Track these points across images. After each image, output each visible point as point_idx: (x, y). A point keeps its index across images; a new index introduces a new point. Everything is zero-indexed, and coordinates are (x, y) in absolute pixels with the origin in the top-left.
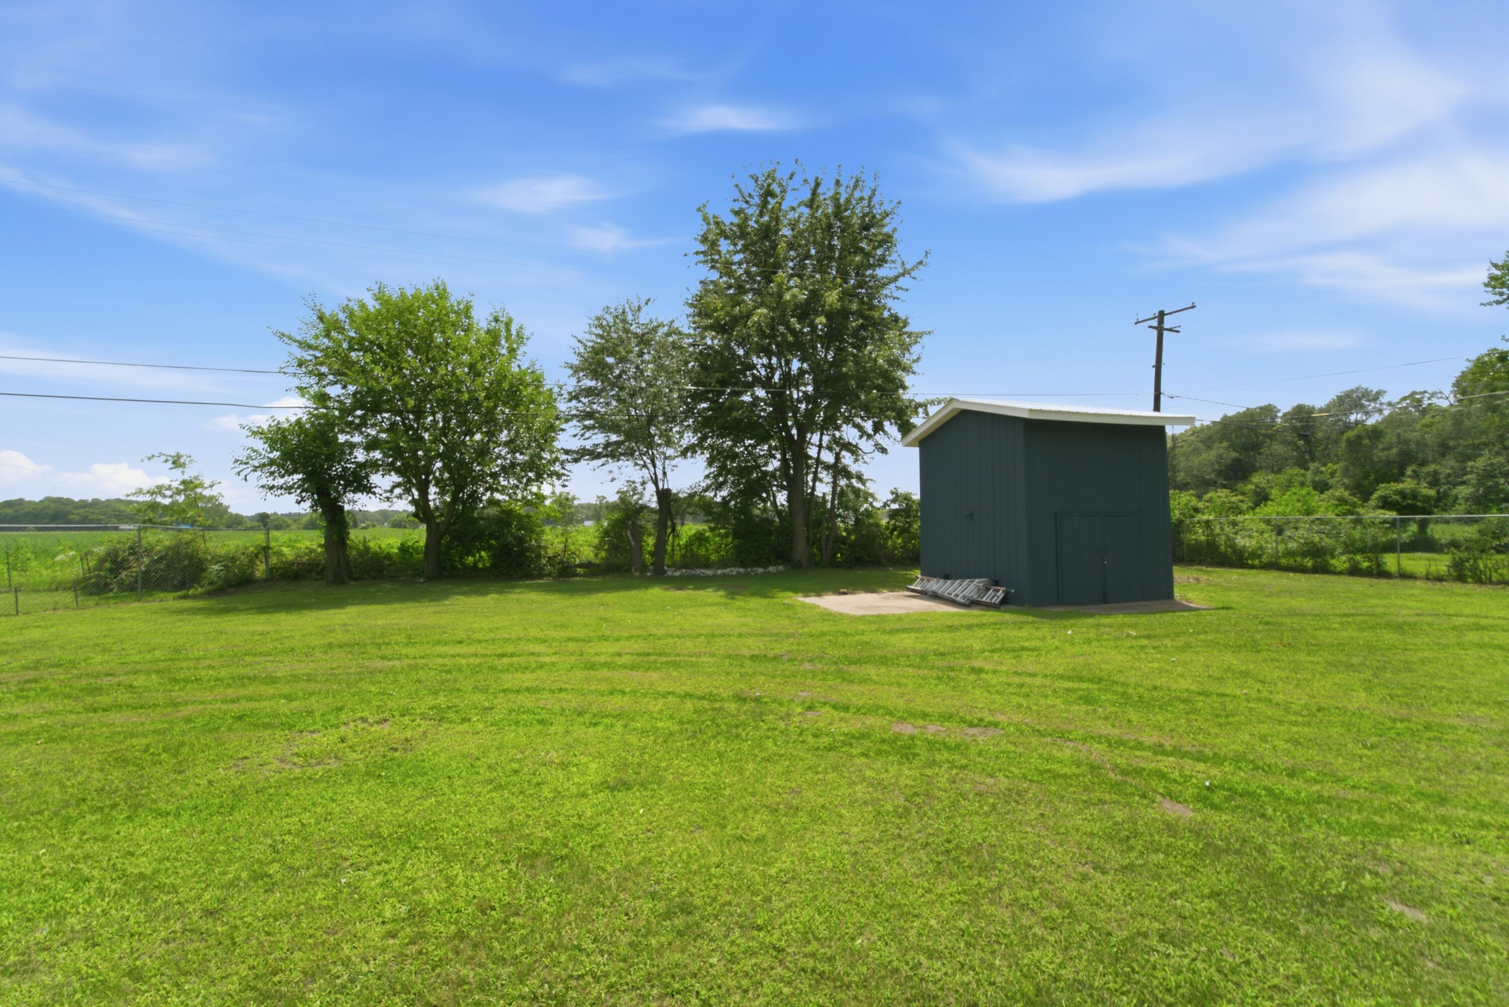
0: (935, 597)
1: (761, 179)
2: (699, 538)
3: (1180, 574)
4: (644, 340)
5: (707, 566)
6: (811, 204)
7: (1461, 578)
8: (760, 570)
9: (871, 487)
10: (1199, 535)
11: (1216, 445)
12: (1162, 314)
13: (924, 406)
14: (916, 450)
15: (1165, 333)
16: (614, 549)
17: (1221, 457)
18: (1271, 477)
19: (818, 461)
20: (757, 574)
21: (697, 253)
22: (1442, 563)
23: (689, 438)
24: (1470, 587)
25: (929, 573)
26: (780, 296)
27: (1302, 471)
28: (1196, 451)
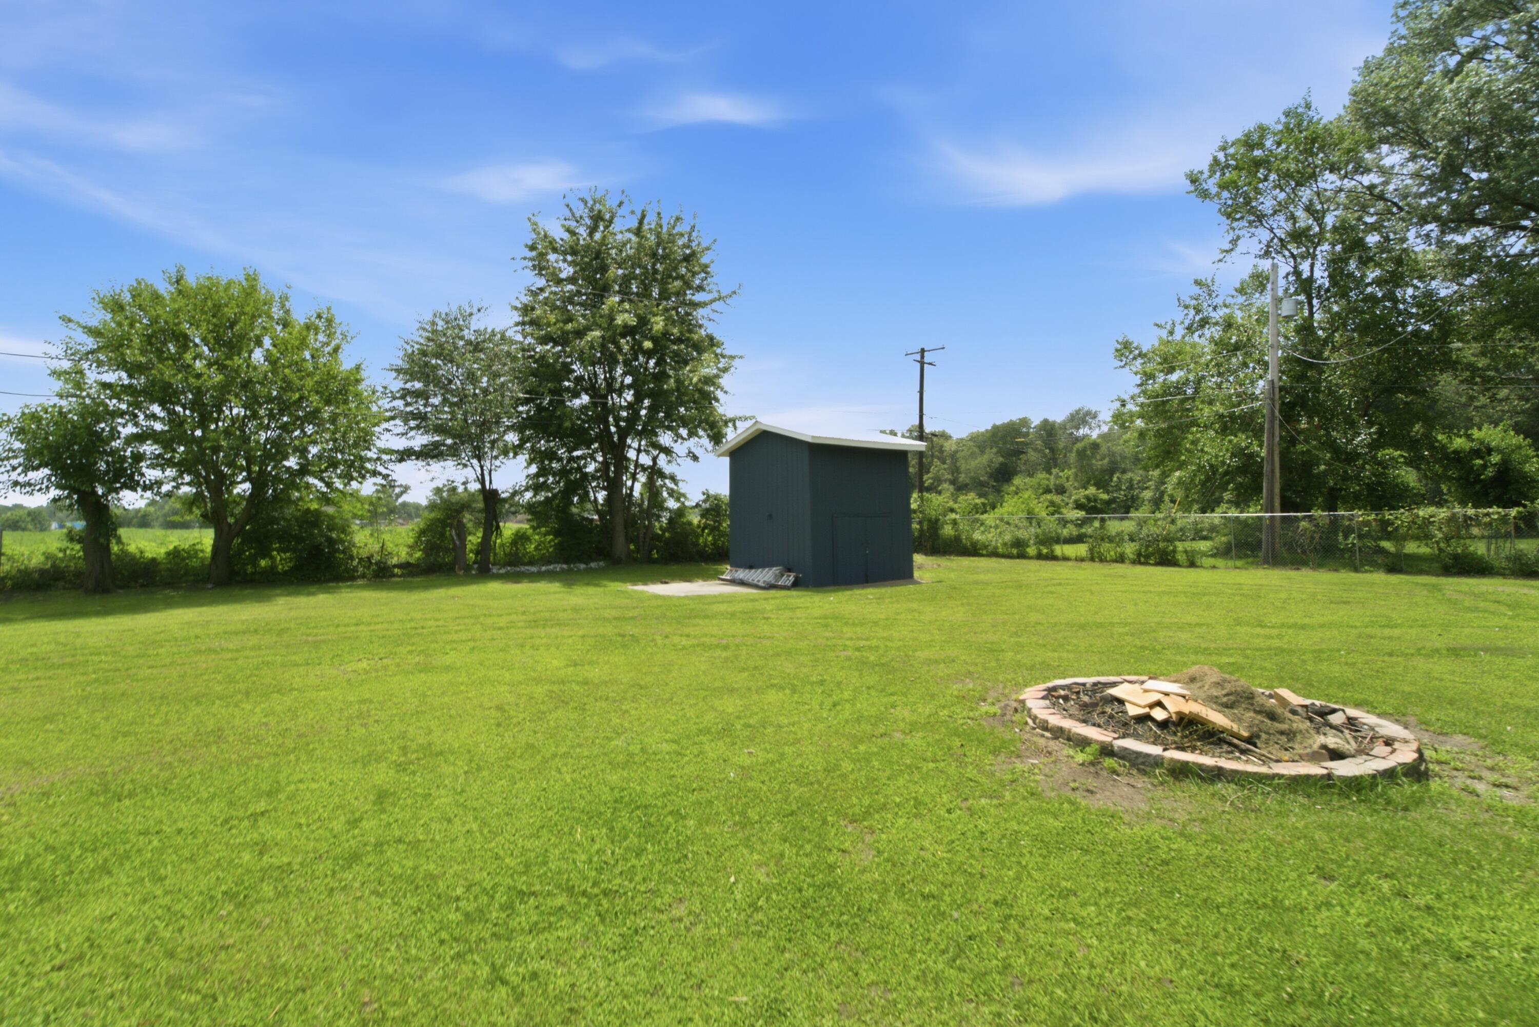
0: (742, 583)
1: (590, 203)
2: (520, 538)
3: (916, 559)
4: (476, 347)
5: (531, 563)
6: (638, 232)
7: (1092, 559)
8: (583, 566)
9: (683, 488)
10: (947, 531)
11: (988, 450)
12: (923, 351)
13: (733, 421)
14: (727, 460)
15: (926, 366)
16: (431, 549)
17: (991, 461)
18: (1027, 480)
19: (637, 464)
20: (579, 570)
21: (525, 259)
22: (1081, 549)
23: (512, 438)
24: (1097, 565)
25: (737, 565)
26: (612, 319)
27: (1048, 476)
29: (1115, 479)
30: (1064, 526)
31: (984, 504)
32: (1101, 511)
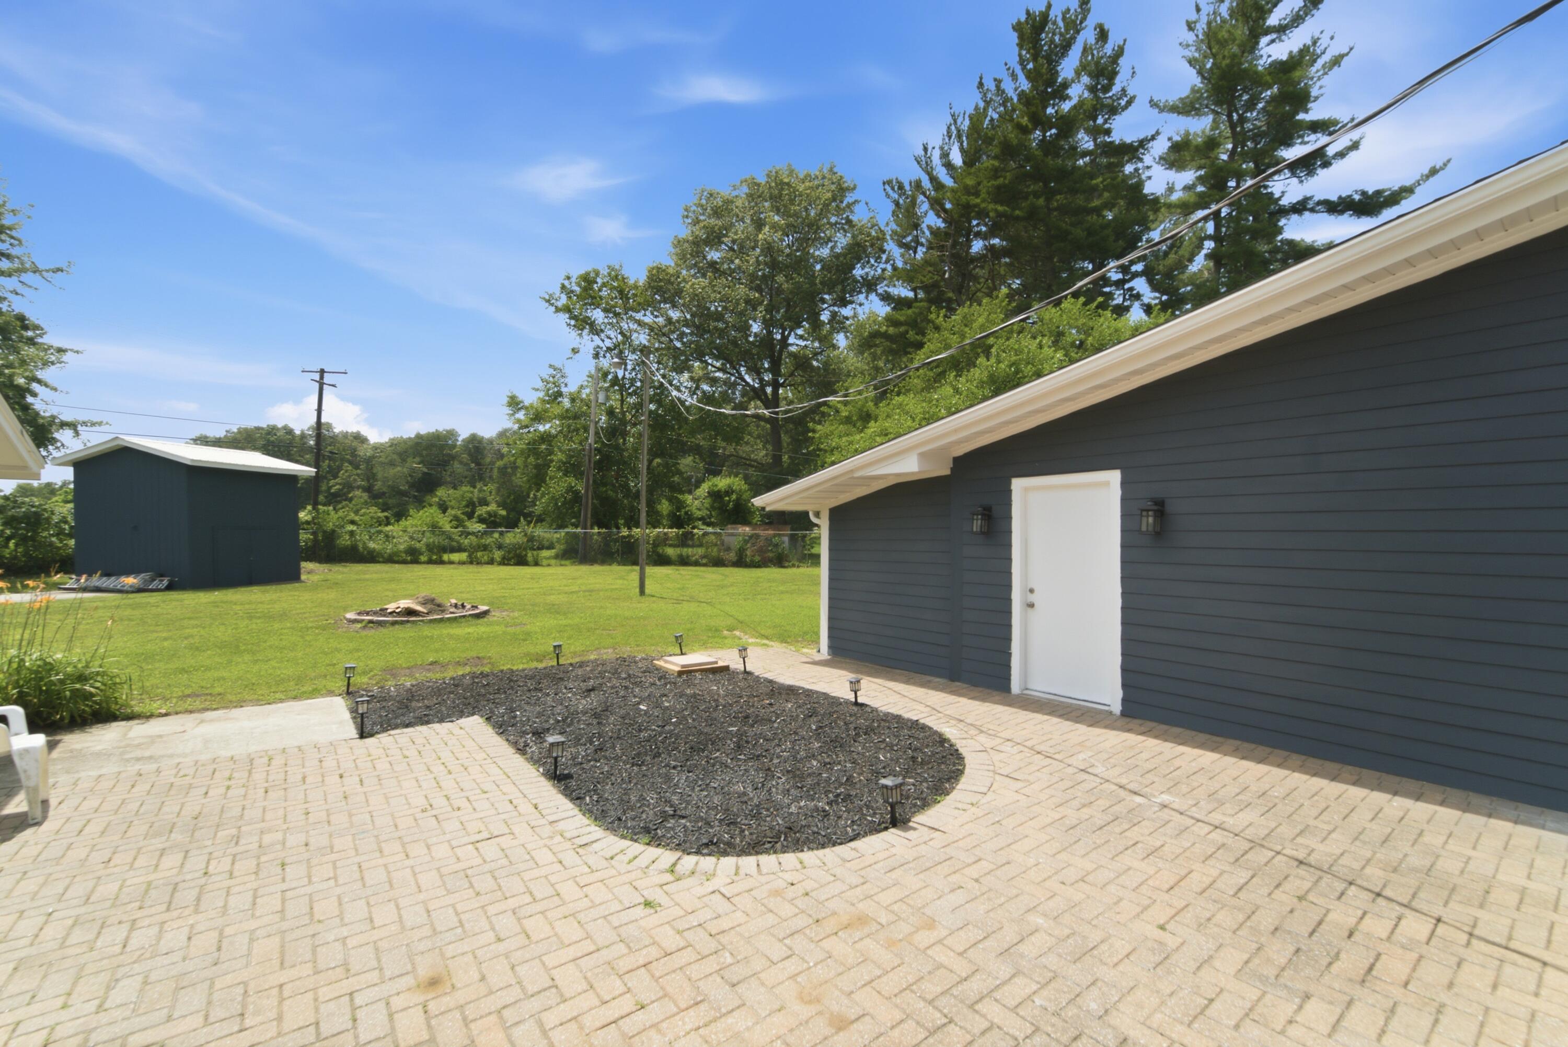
3: (306, 566)
10: (345, 541)
11: (409, 460)
12: (321, 372)
15: (325, 386)
17: (413, 470)
18: (451, 491)
27: (472, 489)
28: (392, 464)
29: (532, 496)
30: (466, 537)
31: (387, 518)
32: (500, 525)
